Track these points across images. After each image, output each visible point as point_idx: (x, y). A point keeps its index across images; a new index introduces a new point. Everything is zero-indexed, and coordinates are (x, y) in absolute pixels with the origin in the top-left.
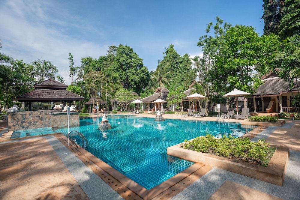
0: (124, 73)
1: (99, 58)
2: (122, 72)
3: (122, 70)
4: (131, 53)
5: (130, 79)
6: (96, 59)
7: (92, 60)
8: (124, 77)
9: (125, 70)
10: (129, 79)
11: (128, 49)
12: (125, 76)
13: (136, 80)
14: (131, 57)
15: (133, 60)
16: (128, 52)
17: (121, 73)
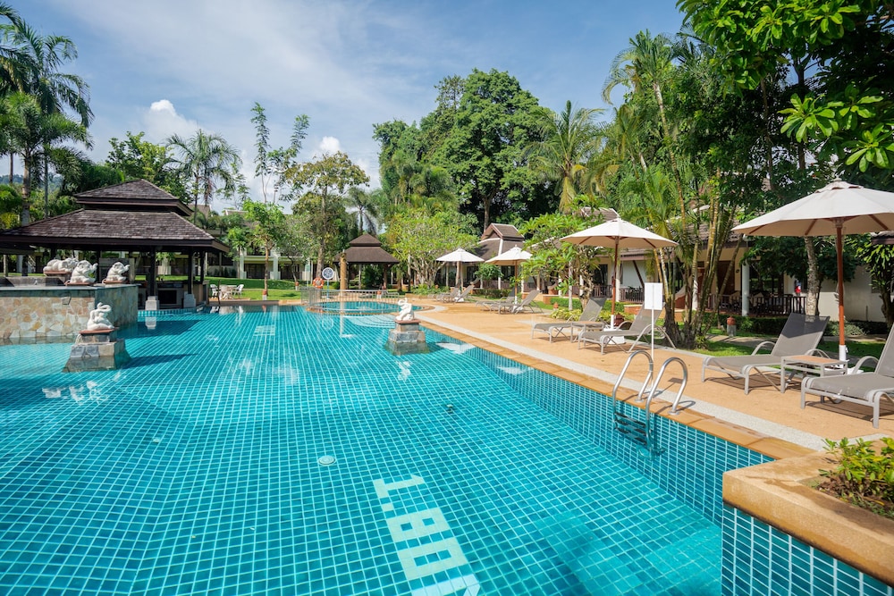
0: (486, 160)
1: (423, 120)
2: (479, 158)
3: (479, 153)
4: (510, 93)
5: (506, 181)
6: (414, 125)
7: (403, 129)
8: (487, 175)
9: (489, 154)
10: (501, 181)
11: (499, 81)
12: (491, 170)
13: (526, 184)
14: (510, 105)
15: (518, 116)
16: (502, 91)
17: (475, 163)
